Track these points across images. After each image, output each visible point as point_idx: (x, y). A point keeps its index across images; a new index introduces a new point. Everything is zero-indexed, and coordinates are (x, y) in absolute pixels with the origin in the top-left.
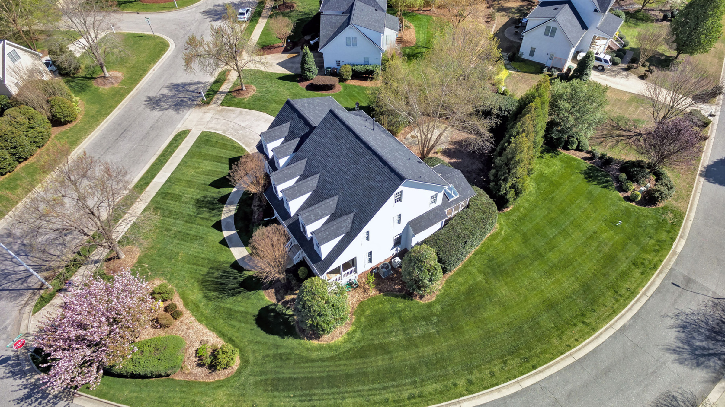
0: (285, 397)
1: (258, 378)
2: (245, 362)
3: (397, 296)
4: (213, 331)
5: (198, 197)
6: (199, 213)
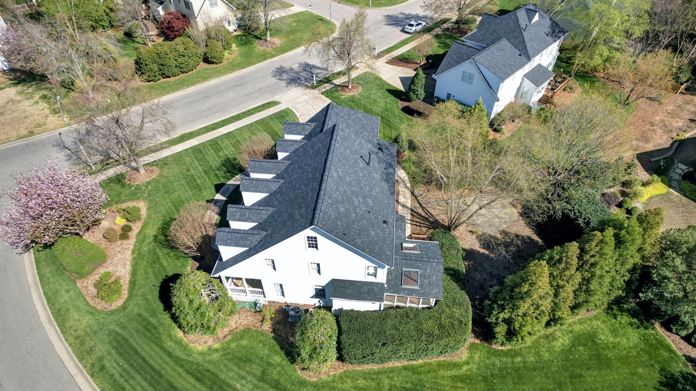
0: (115, 361)
1: (117, 329)
2: (124, 307)
3: (282, 348)
4: (132, 267)
5: (231, 157)
6: (218, 170)
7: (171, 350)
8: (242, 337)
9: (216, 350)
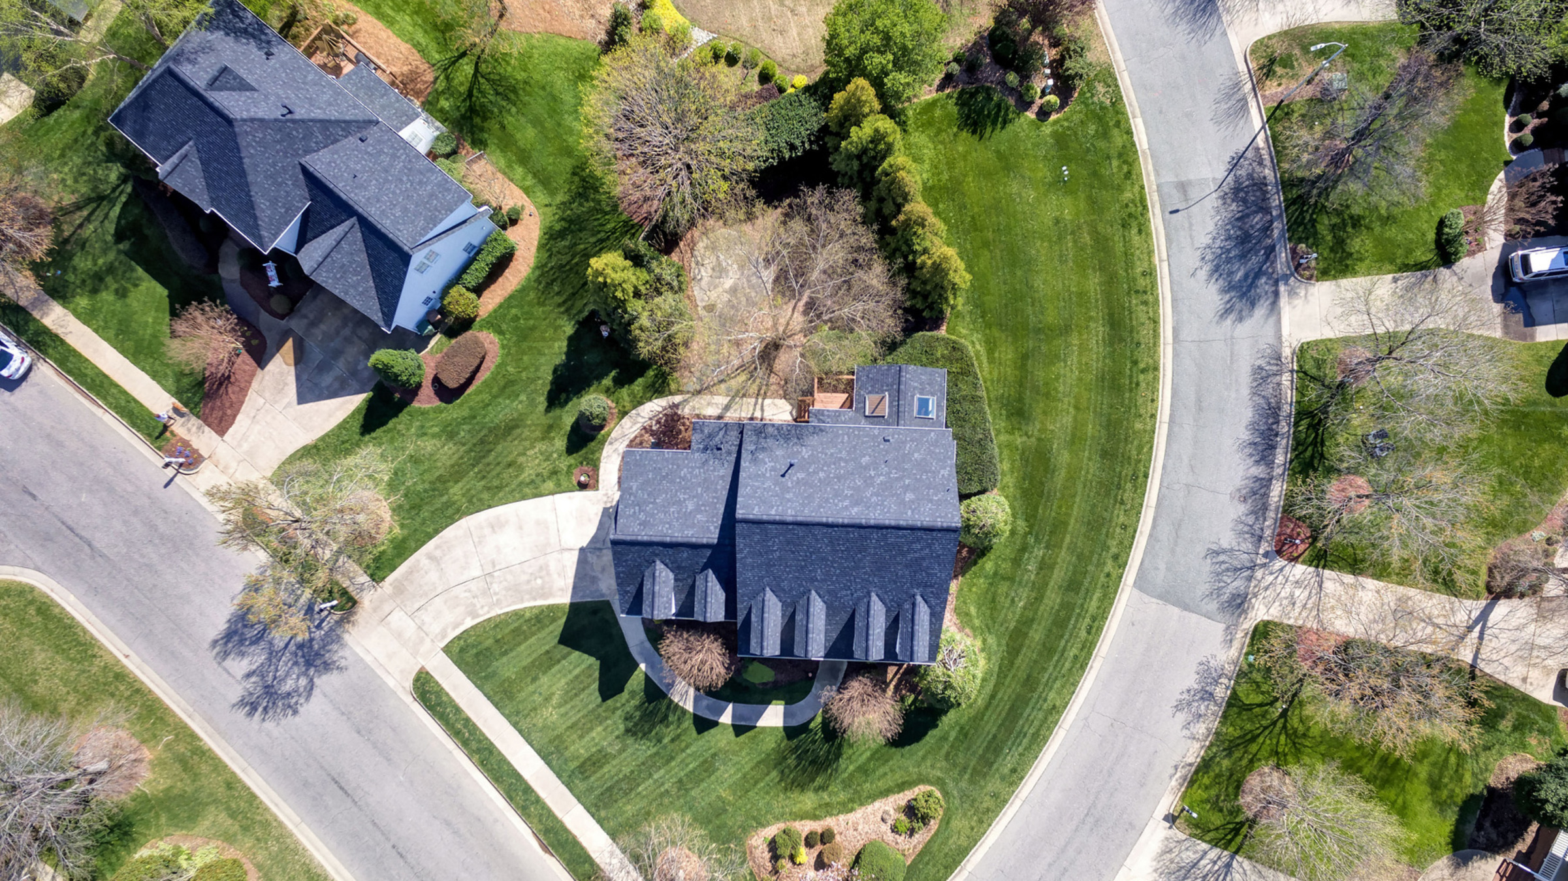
0: (1004, 759)
1: (967, 776)
2: (940, 783)
3: (975, 563)
4: (875, 800)
5: (622, 727)
6: (659, 741)
7: (987, 697)
8: (967, 614)
9: (984, 641)
